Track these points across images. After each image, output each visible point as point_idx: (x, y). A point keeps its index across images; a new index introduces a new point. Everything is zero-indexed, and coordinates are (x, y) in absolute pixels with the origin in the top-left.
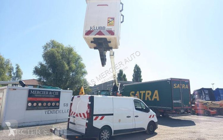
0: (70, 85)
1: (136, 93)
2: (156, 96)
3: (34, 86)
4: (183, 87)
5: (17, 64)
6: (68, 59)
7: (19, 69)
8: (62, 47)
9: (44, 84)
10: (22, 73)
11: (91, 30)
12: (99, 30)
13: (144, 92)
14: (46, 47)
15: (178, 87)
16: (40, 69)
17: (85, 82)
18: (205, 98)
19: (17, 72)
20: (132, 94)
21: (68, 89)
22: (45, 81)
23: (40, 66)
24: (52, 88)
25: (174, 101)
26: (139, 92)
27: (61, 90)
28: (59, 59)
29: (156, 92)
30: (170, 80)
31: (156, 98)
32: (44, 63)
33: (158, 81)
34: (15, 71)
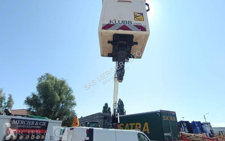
0: (58, 115)
1: (125, 125)
2: (146, 128)
3: (23, 116)
4: (171, 119)
5: (10, 94)
6: (60, 90)
7: (11, 99)
8: (56, 79)
9: (33, 113)
10: (13, 103)
11: (110, 23)
12: (123, 24)
13: (134, 124)
14: (40, 79)
15: (167, 119)
16: (32, 99)
17: (73, 113)
18: (185, 130)
19: (9, 102)
20: (121, 126)
21: (58, 119)
22: (35, 111)
23: (32, 96)
24: (40, 118)
25: (165, 134)
26: (129, 124)
27: (50, 120)
28: (52, 90)
29: (146, 124)
30: (160, 111)
31: (146, 130)
32: (37, 93)
33: (147, 113)
34: (7, 100)
